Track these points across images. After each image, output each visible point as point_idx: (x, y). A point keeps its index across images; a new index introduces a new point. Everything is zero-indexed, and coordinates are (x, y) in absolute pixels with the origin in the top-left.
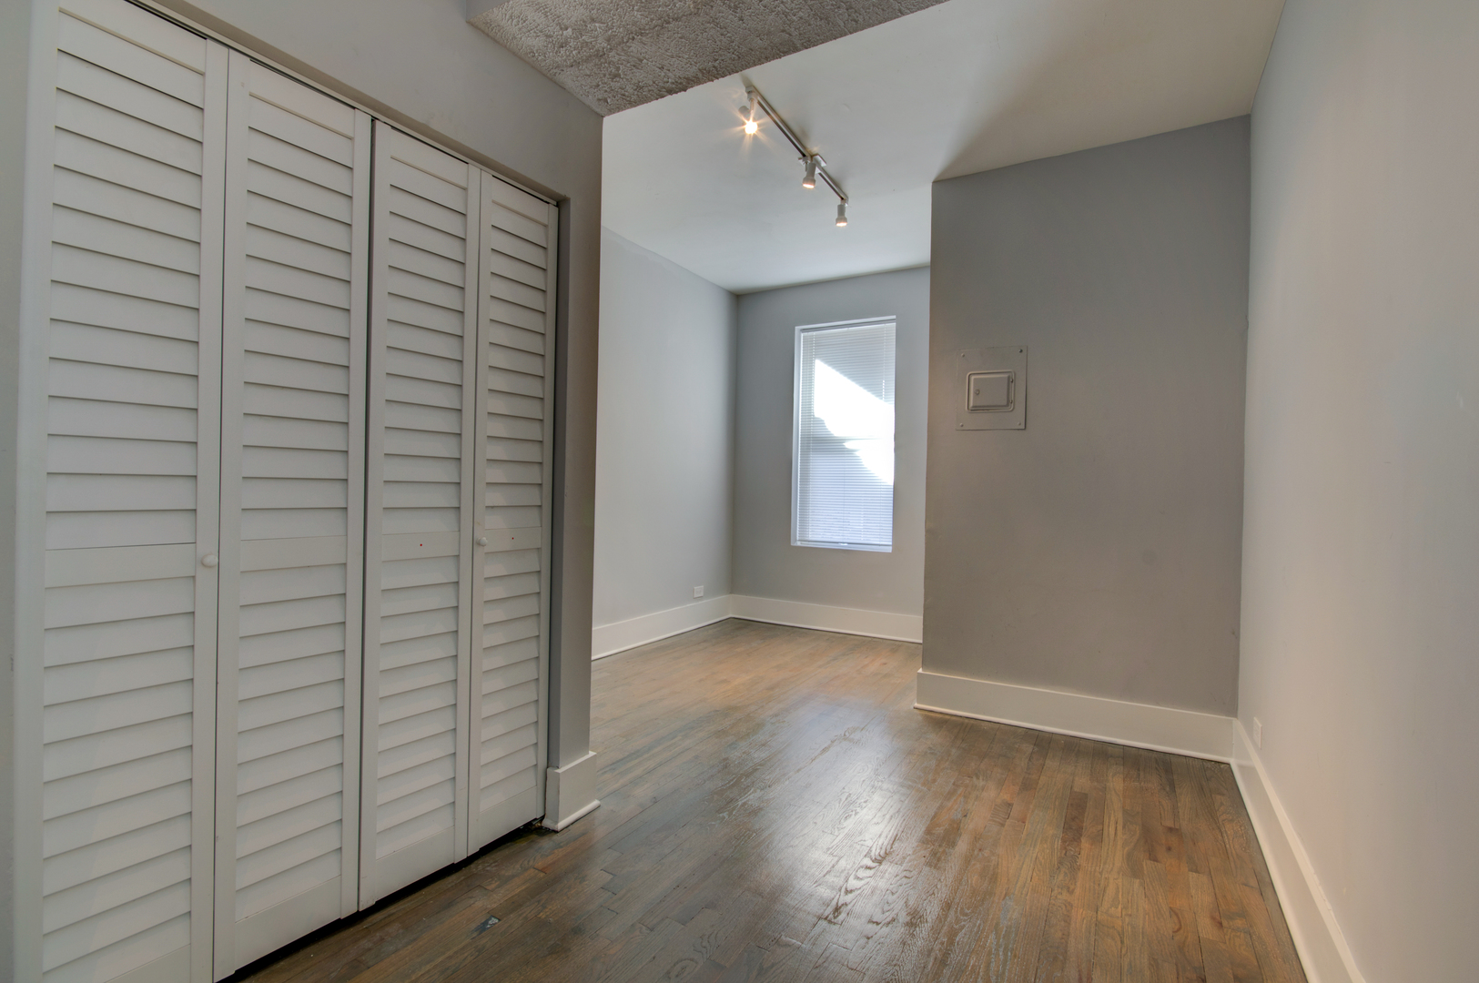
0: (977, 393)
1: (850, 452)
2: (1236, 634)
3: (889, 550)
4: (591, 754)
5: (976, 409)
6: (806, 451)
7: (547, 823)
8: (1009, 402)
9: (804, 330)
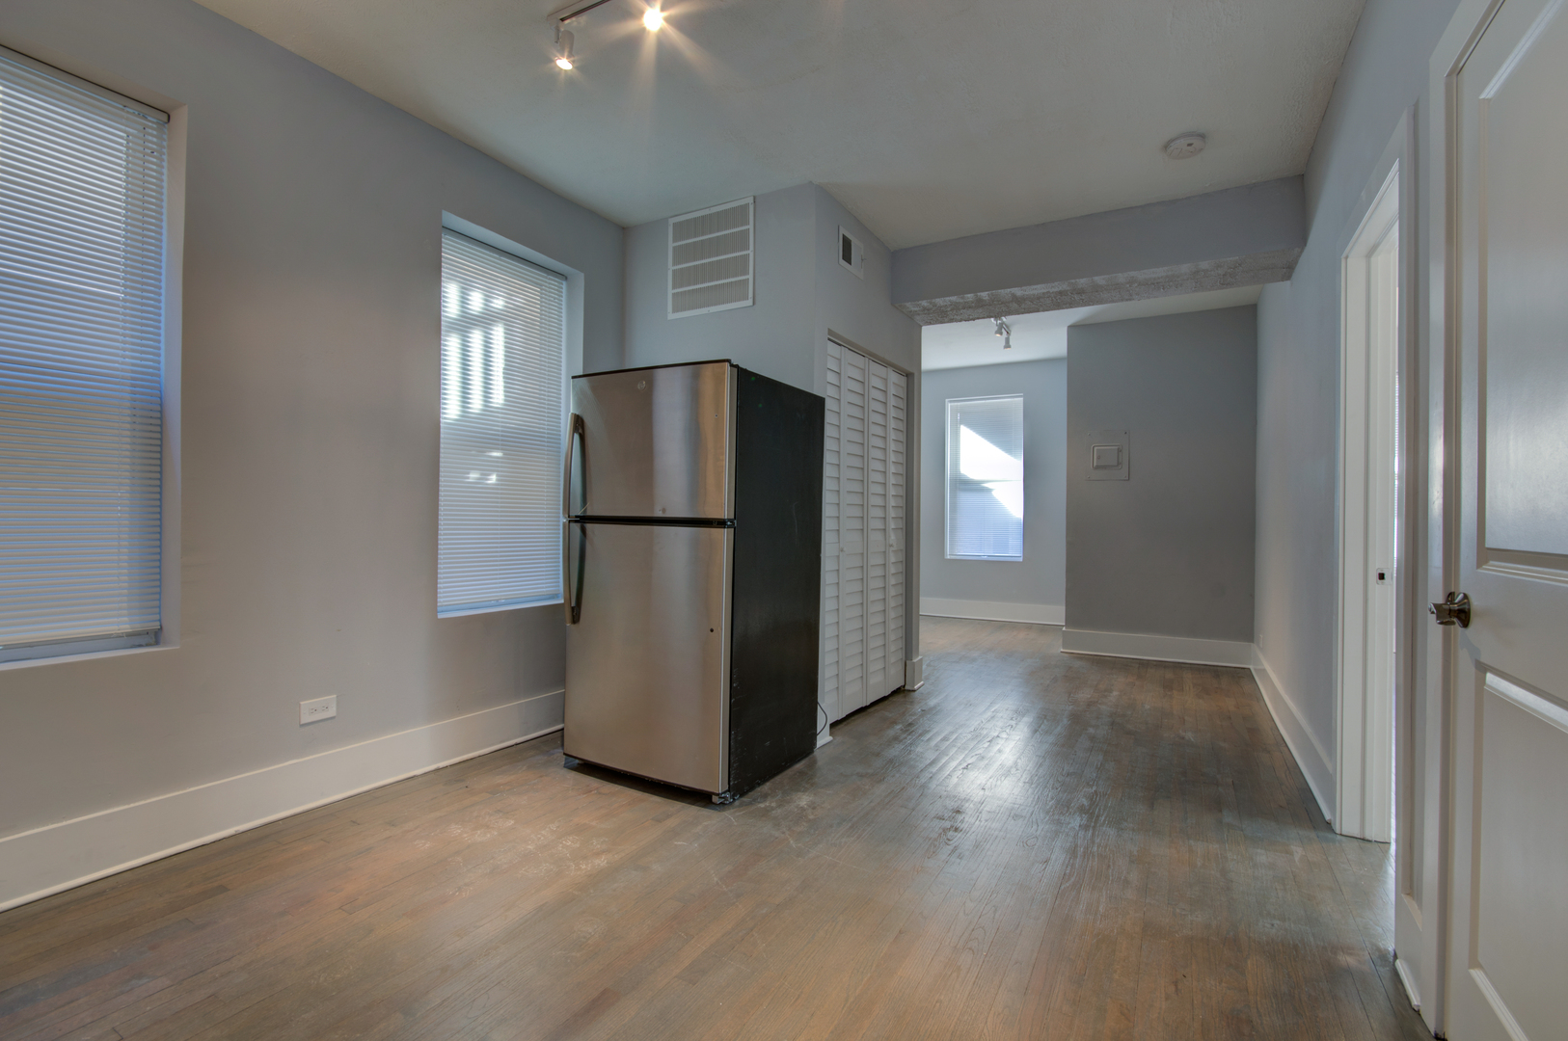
0: (1099, 458)
1: (989, 490)
2: (1252, 596)
3: (1021, 559)
4: (920, 657)
5: (1098, 467)
6: (954, 489)
7: (907, 687)
8: (1119, 464)
9: (951, 402)
